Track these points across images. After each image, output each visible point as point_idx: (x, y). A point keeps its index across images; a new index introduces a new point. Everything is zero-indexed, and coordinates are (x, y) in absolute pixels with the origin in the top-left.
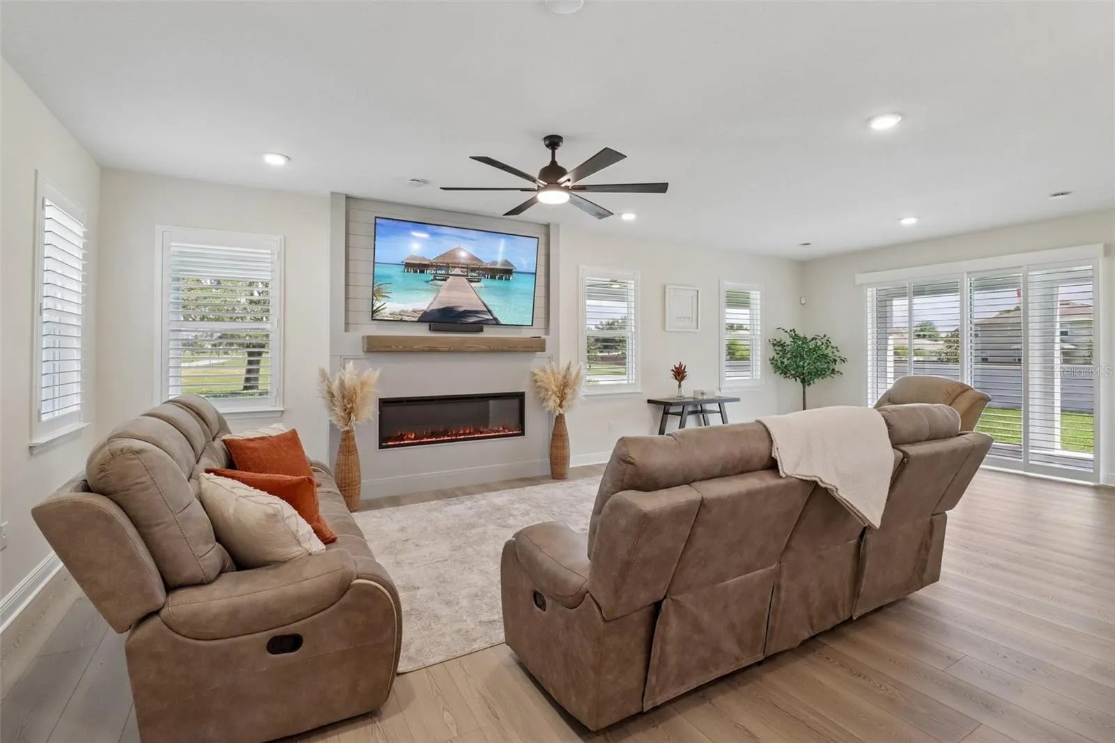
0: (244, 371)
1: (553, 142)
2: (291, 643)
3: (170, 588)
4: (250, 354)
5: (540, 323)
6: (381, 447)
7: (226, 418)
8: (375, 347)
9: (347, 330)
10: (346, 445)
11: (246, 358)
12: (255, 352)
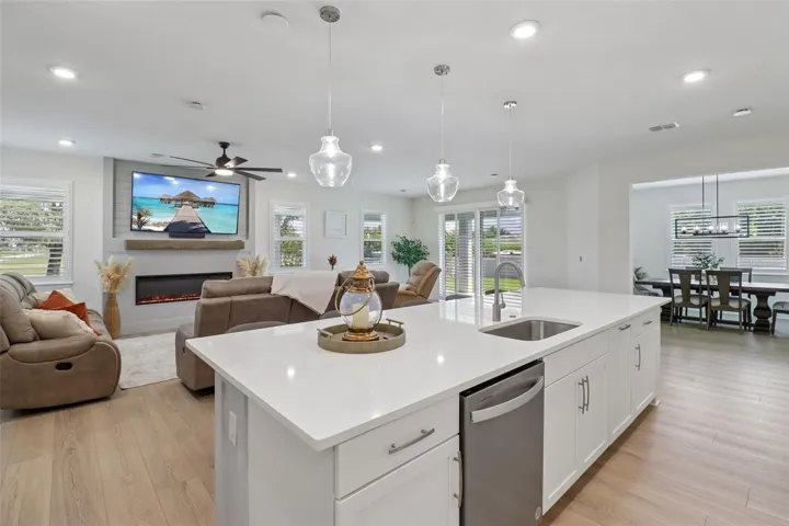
0: (46, 265)
1: (224, 145)
2: (68, 366)
3: (12, 343)
4: (51, 251)
5: (242, 232)
6: (137, 304)
7: (36, 288)
8: (132, 246)
9: (114, 236)
10: (110, 301)
11: (49, 253)
12: (56, 249)
